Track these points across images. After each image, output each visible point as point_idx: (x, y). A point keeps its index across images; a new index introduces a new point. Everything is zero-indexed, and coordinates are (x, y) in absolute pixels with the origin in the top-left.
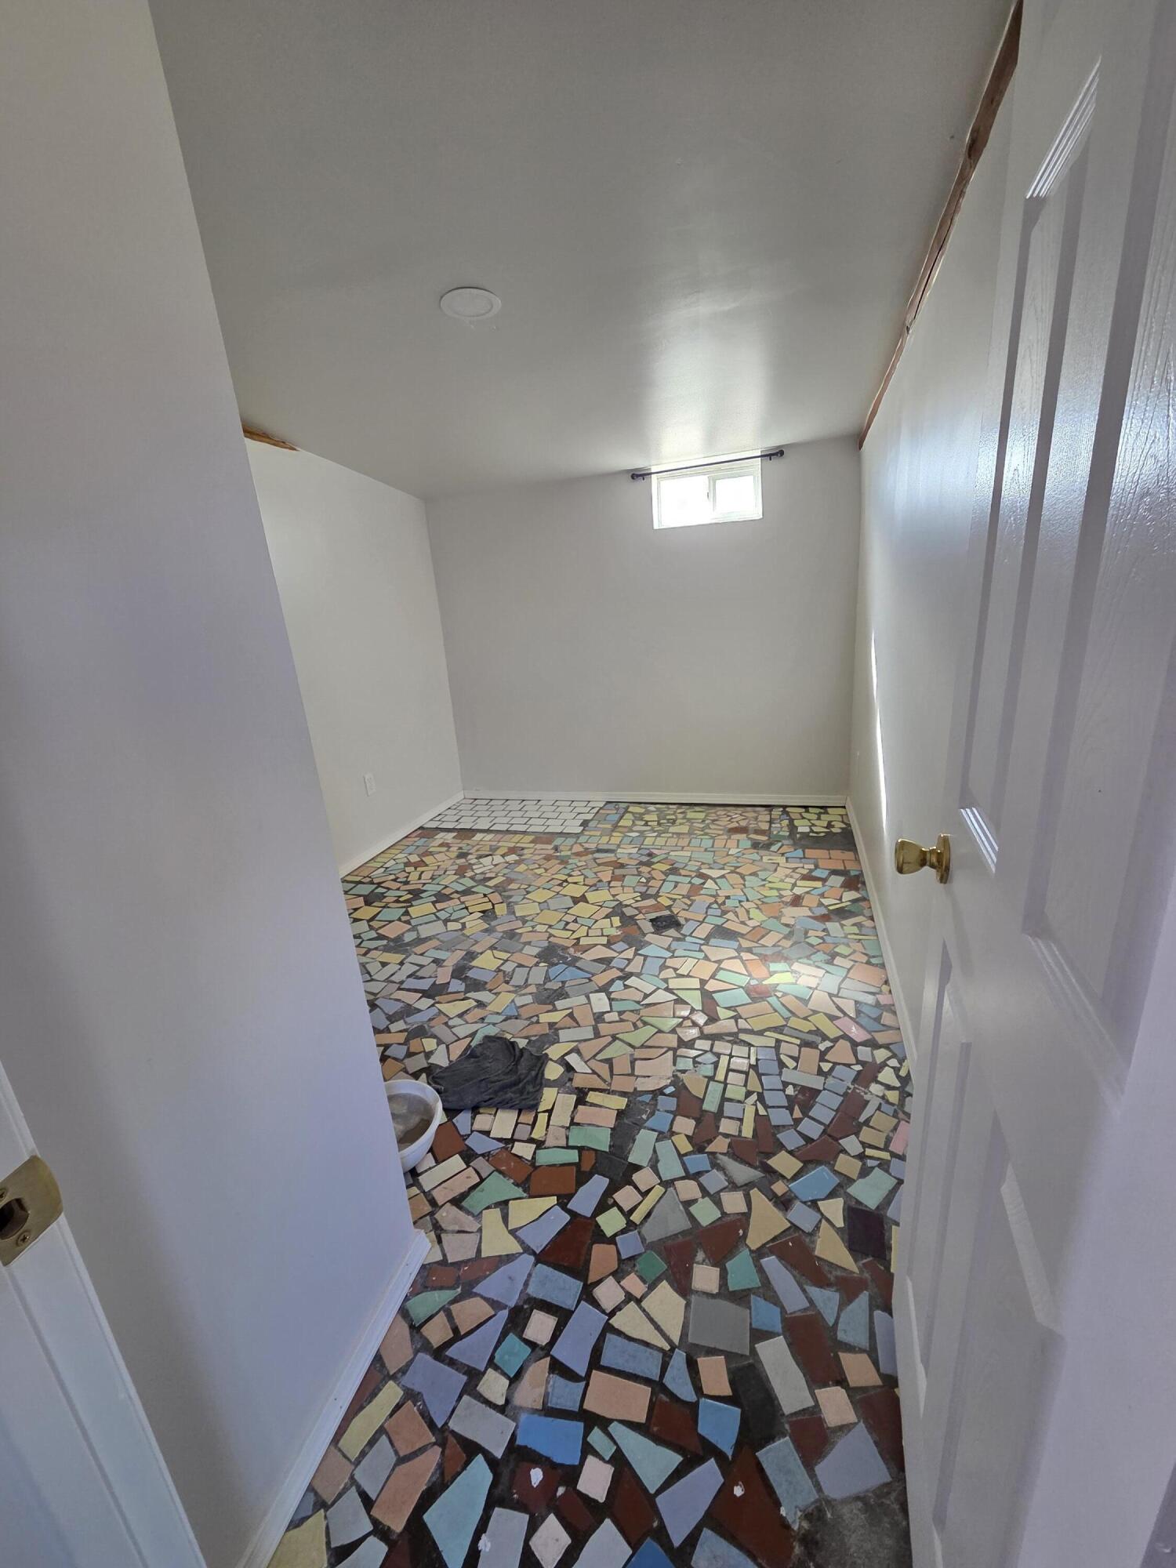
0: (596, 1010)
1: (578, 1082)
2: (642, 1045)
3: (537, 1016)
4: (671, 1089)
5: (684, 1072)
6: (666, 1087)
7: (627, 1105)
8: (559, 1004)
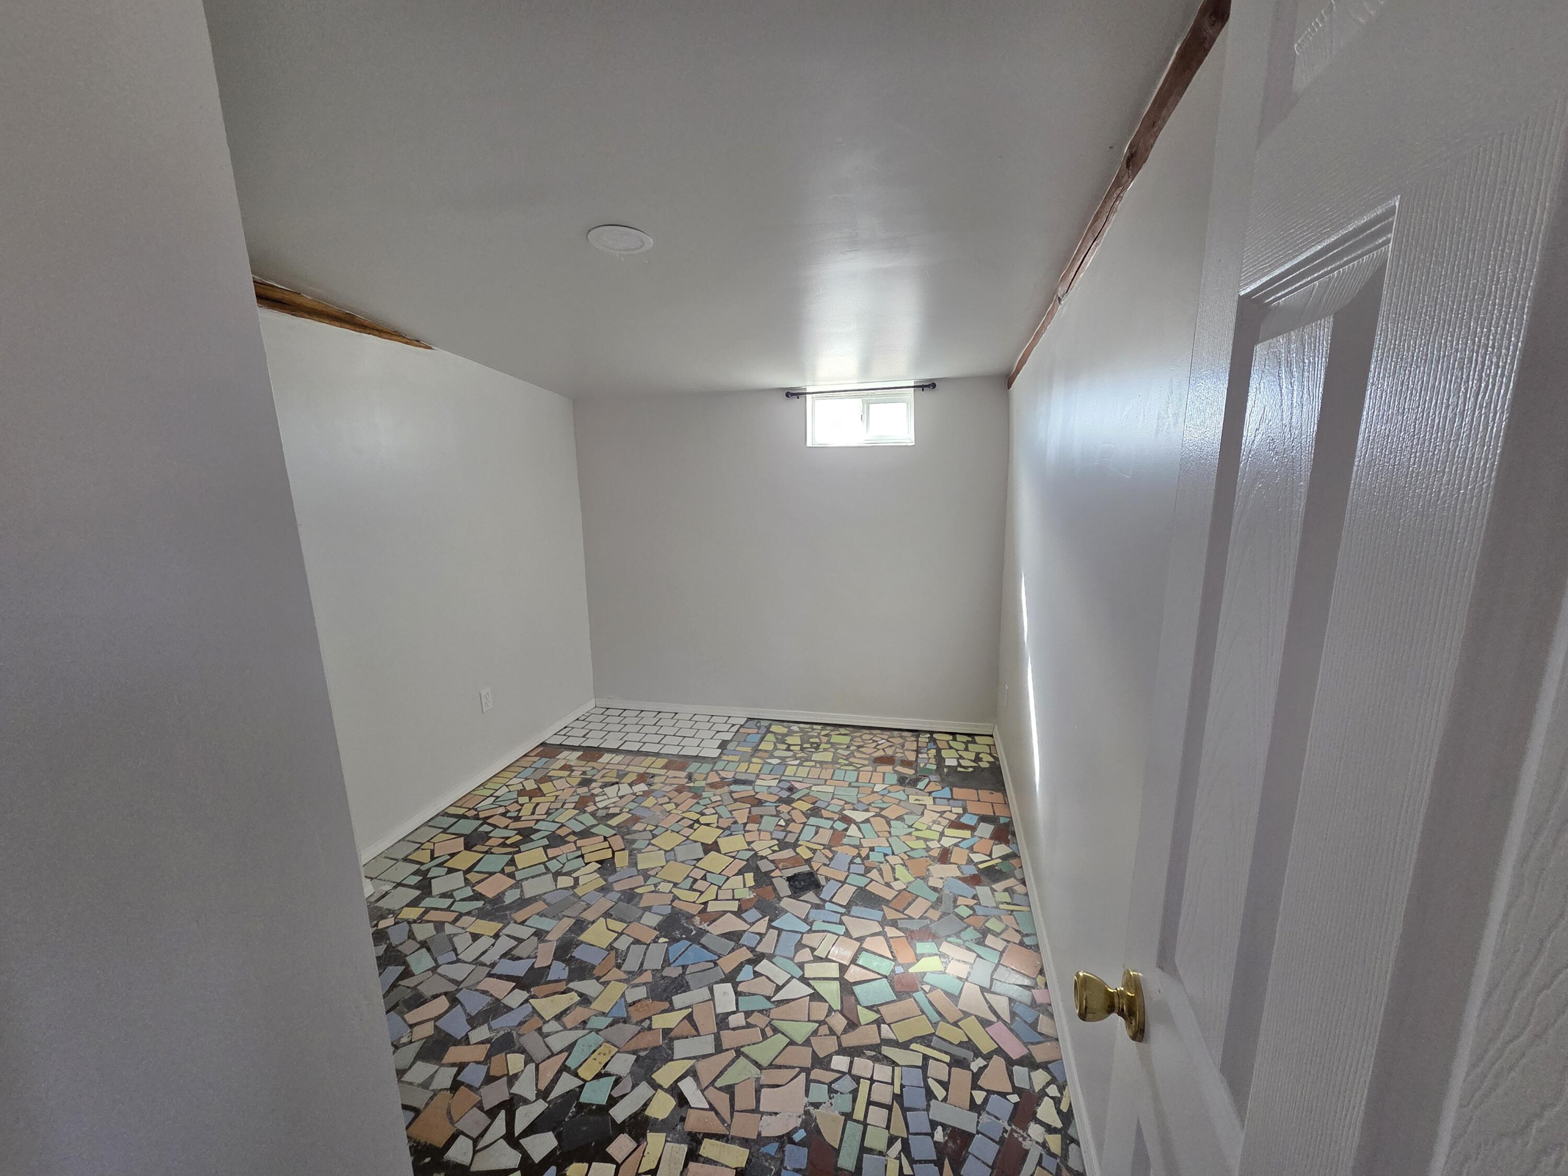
0: (719, 1011)
1: (693, 1122)
2: (771, 1064)
3: (650, 1018)
4: (800, 1135)
5: (817, 1105)
6: (795, 1130)
7: (749, 1161)
8: (679, 1000)
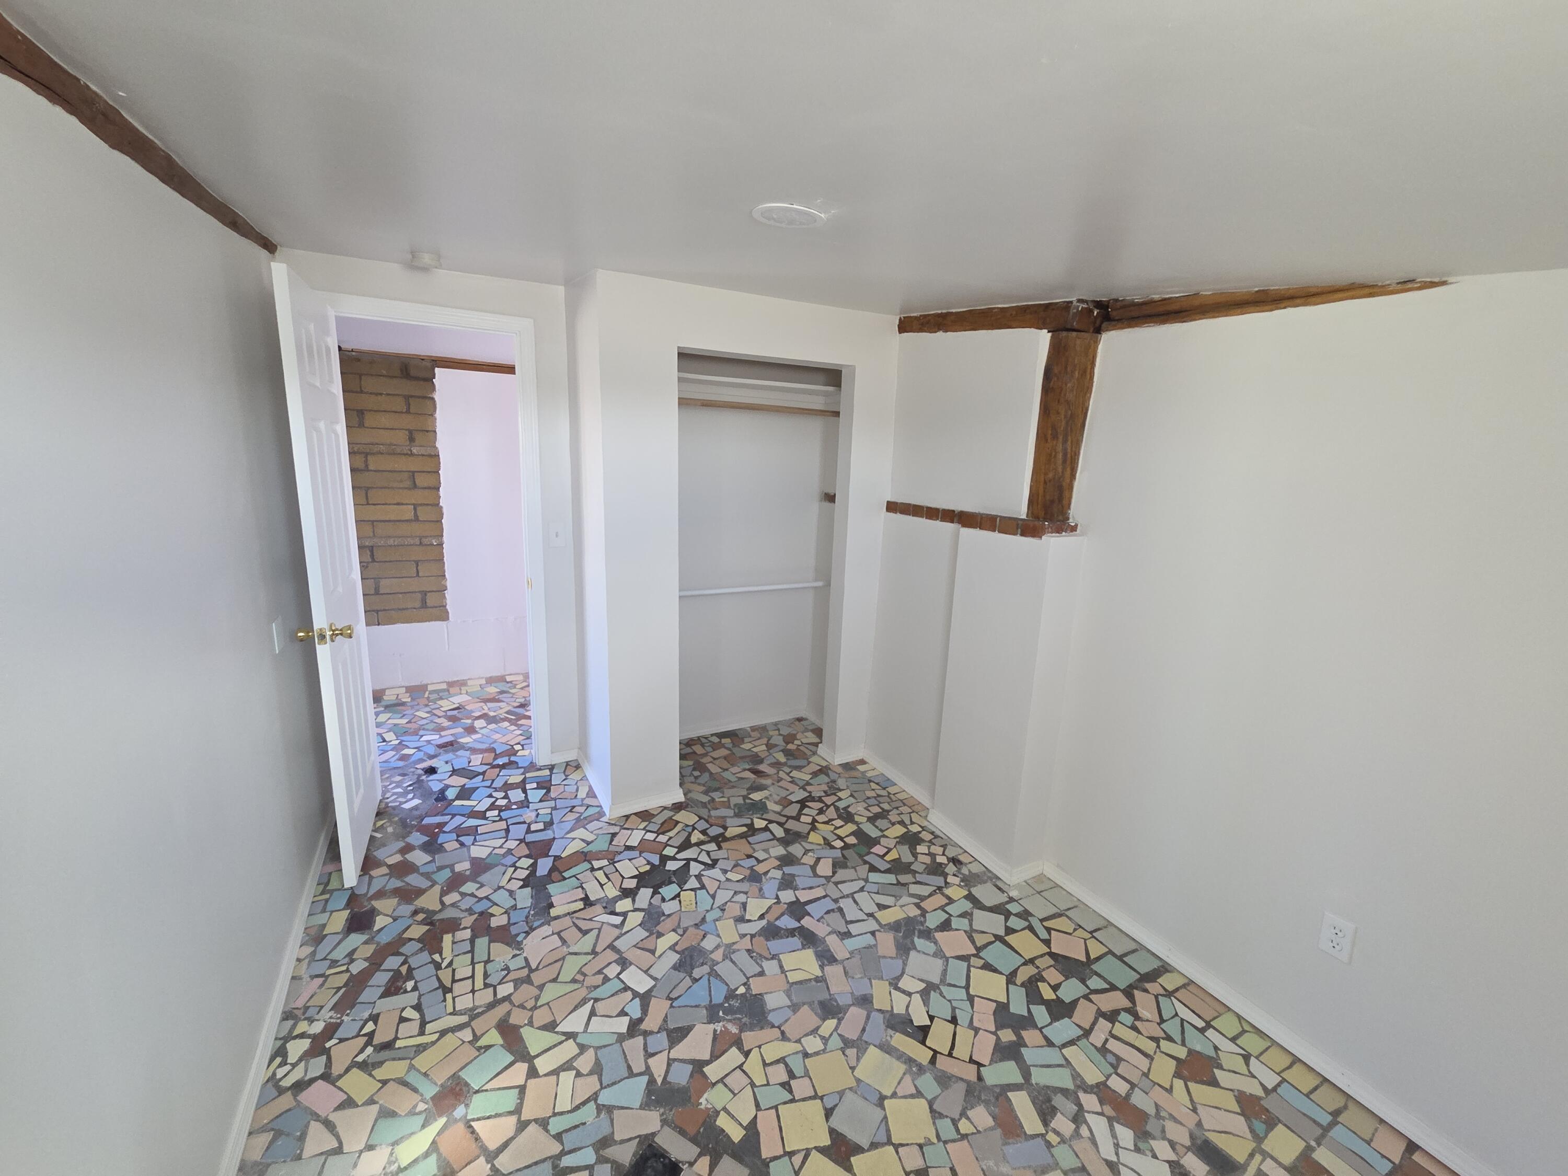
0: (632, 968)
1: (598, 908)
2: (564, 960)
3: (681, 936)
4: (519, 939)
5: (514, 956)
6: (525, 938)
7: (549, 913)
